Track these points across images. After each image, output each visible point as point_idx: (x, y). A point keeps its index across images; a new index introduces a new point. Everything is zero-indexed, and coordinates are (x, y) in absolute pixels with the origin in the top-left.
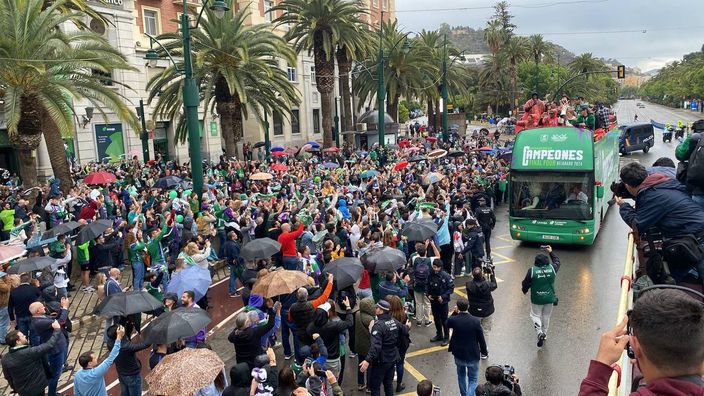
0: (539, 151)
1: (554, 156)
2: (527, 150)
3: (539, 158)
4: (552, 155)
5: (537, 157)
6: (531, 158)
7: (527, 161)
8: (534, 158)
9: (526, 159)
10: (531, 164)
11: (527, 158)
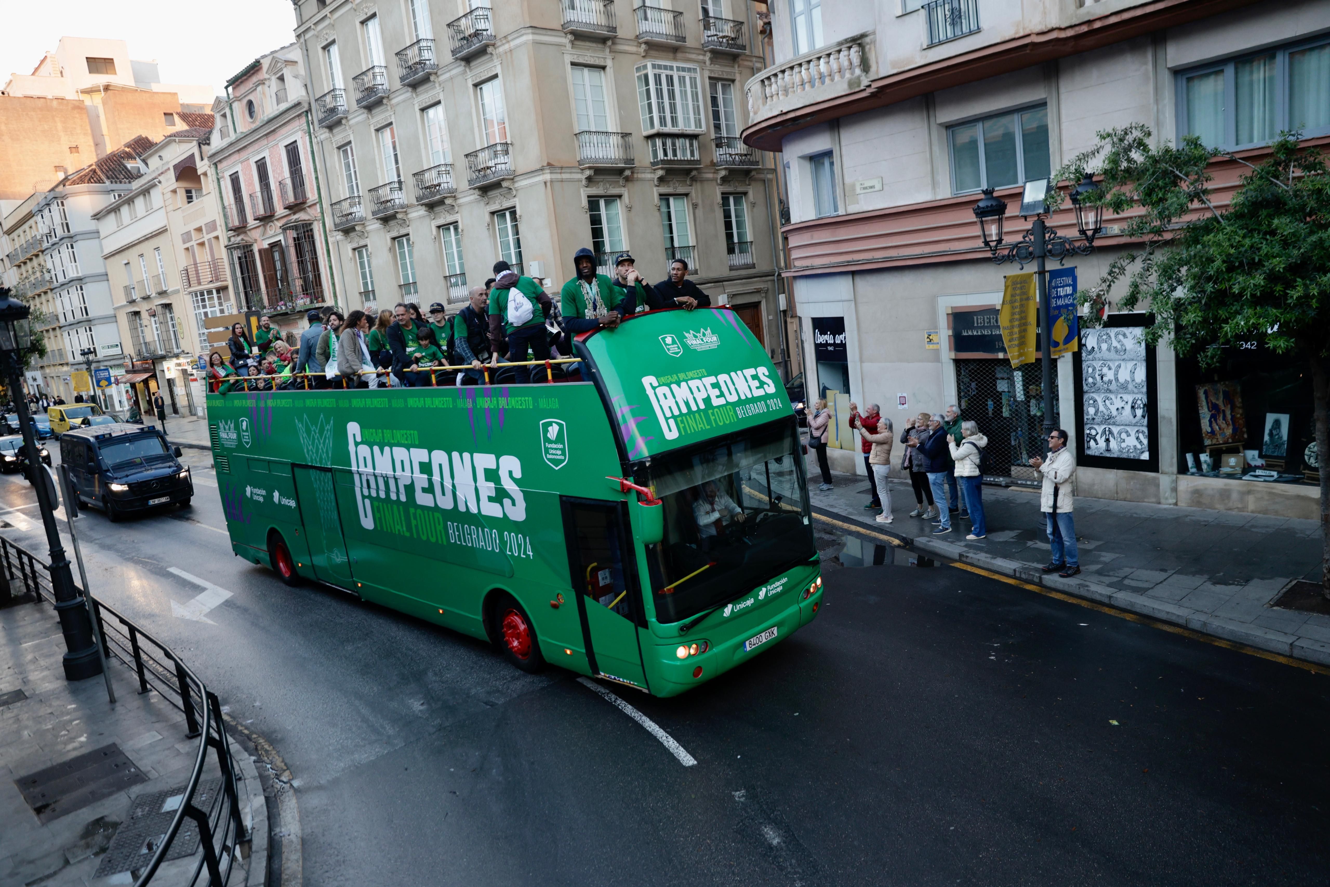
0: (683, 384)
1: (722, 395)
2: (654, 388)
3: (694, 408)
4: (717, 392)
5: (687, 404)
6: (676, 412)
7: (671, 421)
8: (684, 410)
9: (667, 419)
10: (684, 428)
11: (669, 414)
